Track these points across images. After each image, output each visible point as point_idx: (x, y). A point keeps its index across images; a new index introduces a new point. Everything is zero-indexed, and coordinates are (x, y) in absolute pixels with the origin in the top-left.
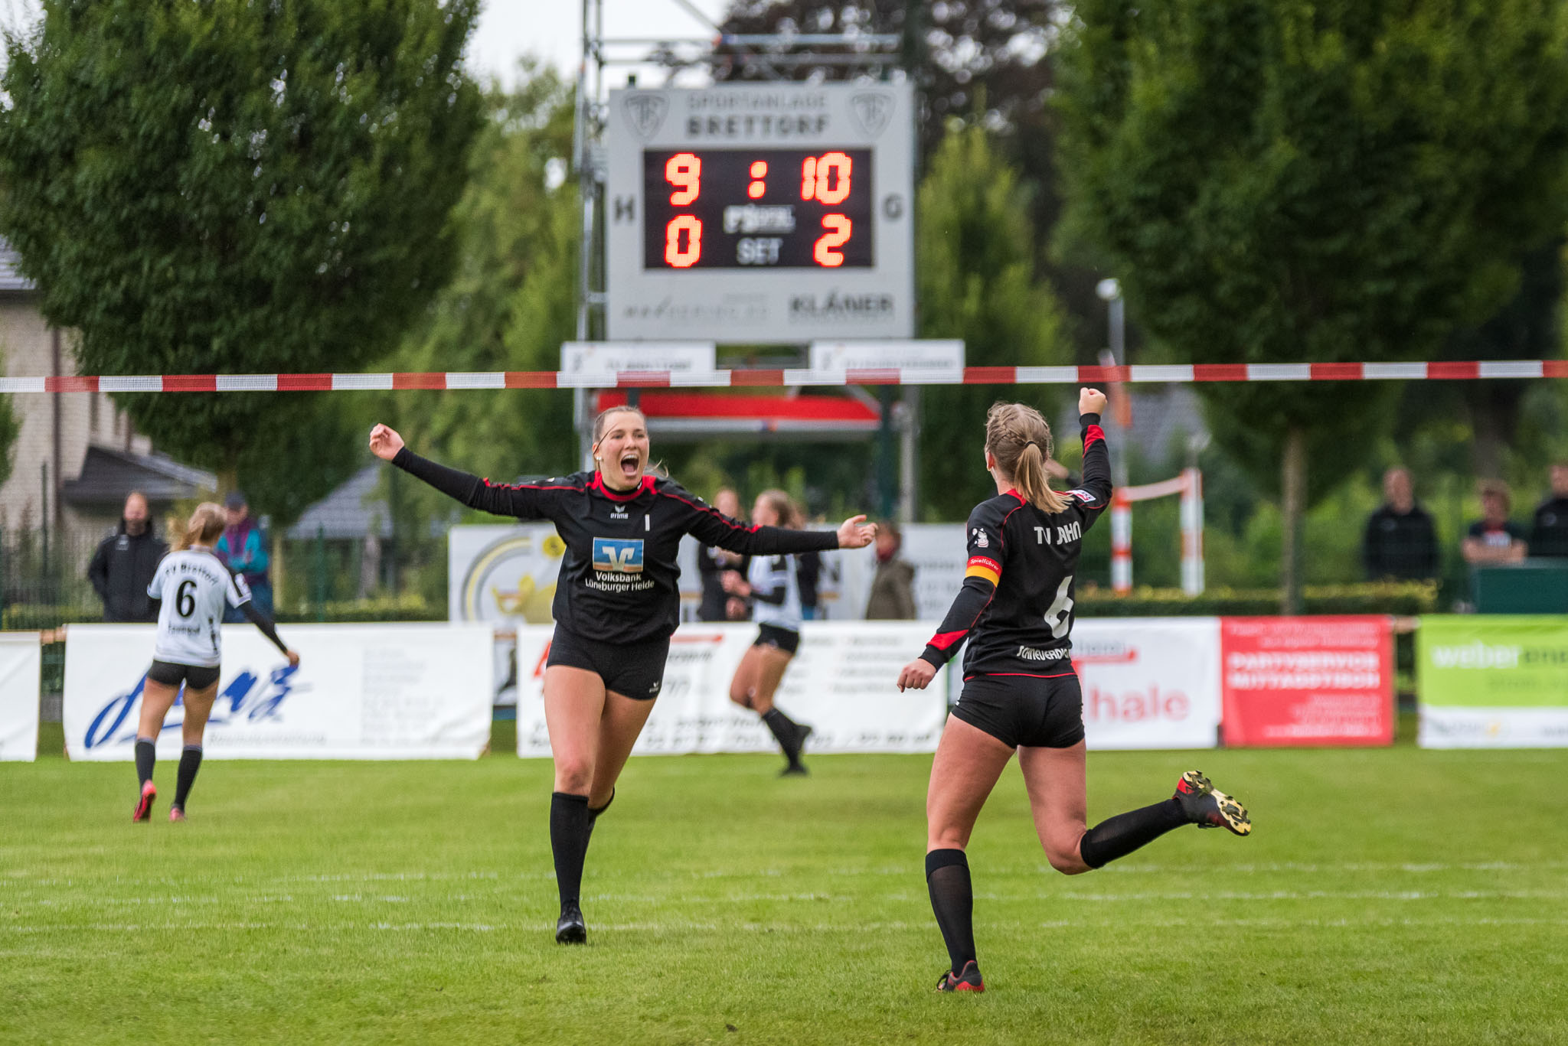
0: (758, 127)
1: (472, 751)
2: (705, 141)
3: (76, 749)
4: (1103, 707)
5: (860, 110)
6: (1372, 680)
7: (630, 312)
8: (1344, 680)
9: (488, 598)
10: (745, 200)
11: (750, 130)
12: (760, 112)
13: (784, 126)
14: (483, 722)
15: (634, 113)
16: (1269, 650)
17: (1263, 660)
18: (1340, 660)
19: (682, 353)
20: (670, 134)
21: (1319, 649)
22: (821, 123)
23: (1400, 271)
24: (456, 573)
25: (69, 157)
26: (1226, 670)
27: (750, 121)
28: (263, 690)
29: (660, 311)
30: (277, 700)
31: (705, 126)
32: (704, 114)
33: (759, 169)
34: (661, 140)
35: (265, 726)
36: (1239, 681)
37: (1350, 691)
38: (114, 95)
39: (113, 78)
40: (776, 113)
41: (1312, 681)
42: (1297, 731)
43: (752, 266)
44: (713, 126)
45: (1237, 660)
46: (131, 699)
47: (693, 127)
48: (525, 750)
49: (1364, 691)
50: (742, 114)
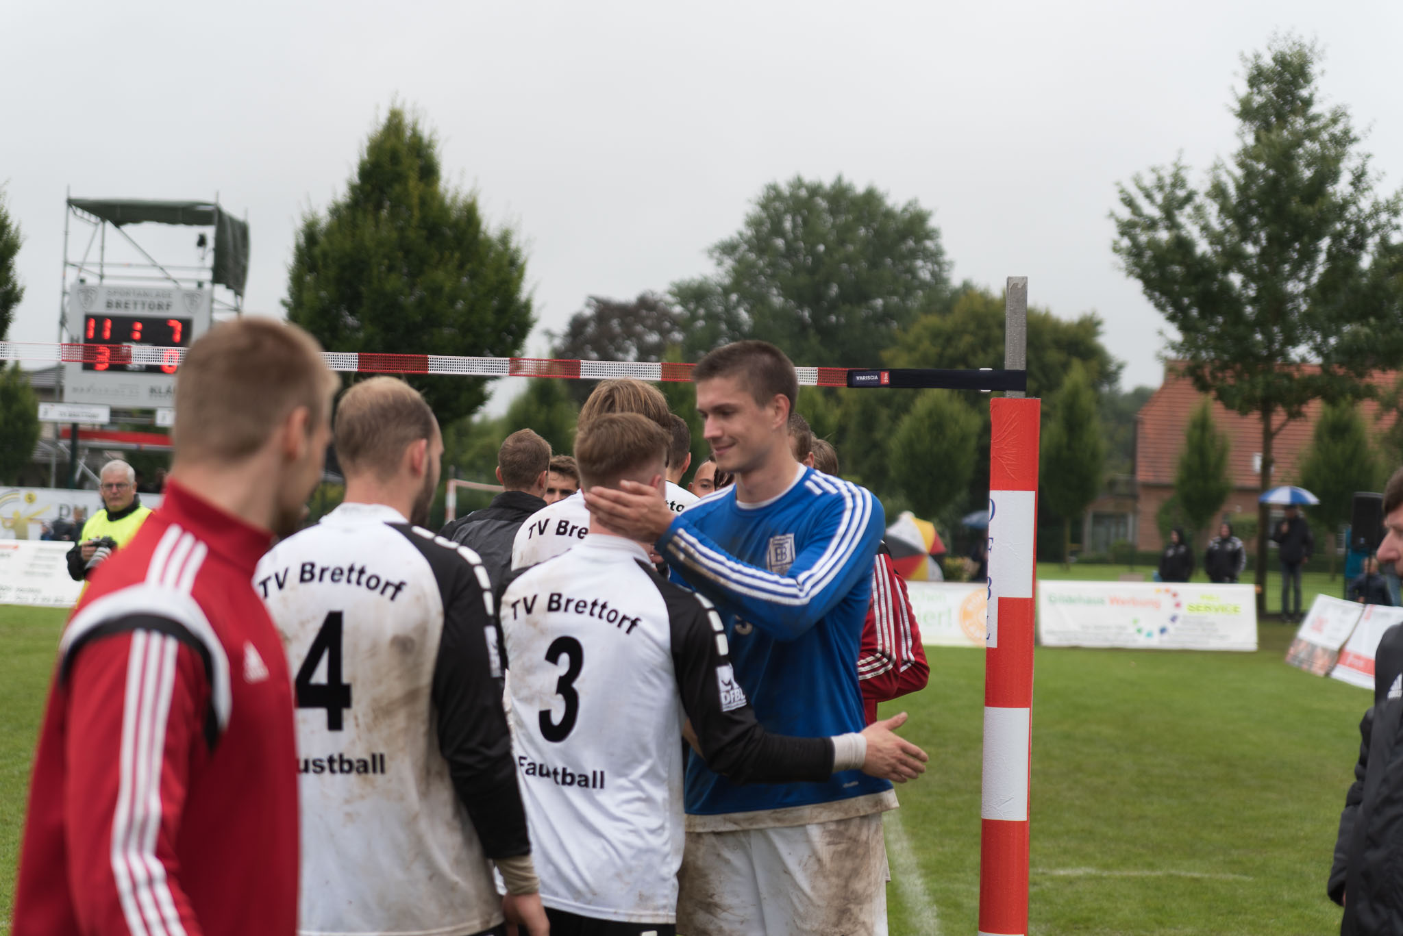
0: (139, 306)
2: (114, 312)
5: (187, 301)
7: (75, 390)
10: (131, 340)
11: (135, 308)
12: (140, 299)
13: (151, 307)
15: (82, 297)
19: (95, 410)
20: (99, 308)
22: (168, 306)
27: (135, 304)
29: (89, 390)
31: (114, 305)
32: (114, 299)
33: (139, 326)
34: (94, 311)
40: (148, 300)
43: (133, 371)
44: (118, 305)
47: (109, 305)
50: (131, 298)
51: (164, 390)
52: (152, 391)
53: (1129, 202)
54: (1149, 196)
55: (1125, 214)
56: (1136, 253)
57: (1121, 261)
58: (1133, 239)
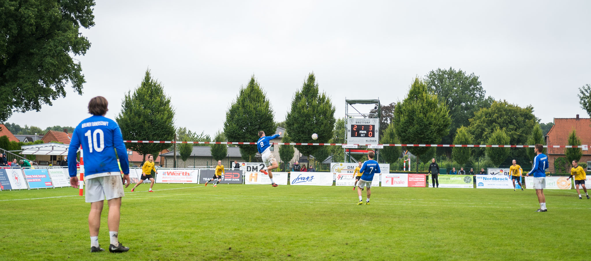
0: (363, 123)
1: (331, 185)
2: (357, 124)
3: (291, 184)
4: (396, 182)
5: (373, 121)
6: (424, 180)
7: (350, 141)
8: (421, 180)
9: (334, 170)
10: (361, 130)
12: (363, 121)
13: (366, 123)
14: (332, 182)
15: (350, 121)
16: (413, 177)
17: (412, 178)
18: (420, 178)
19: (354, 145)
20: (354, 123)
21: (418, 177)
22: (369, 122)
23: (429, 139)
24: (331, 167)
25: (293, 125)
26: (408, 179)
28: (310, 179)
29: (352, 141)
30: (311, 179)
33: (363, 127)
34: (353, 124)
35: (310, 182)
36: (410, 180)
37: (421, 182)
38: (298, 118)
39: (298, 117)
40: (365, 121)
41: (417, 180)
42: (415, 185)
43: (362, 137)
44: (358, 122)
45: (410, 178)
46: (297, 179)
47: (356, 122)
48: (336, 185)
49: (423, 182)
50: (361, 121)
51: (369, 141)
52: (366, 141)
53: (582, 93)
54: (586, 91)
55: (582, 96)
56: (585, 104)
57: (582, 106)
58: (584, 101)
